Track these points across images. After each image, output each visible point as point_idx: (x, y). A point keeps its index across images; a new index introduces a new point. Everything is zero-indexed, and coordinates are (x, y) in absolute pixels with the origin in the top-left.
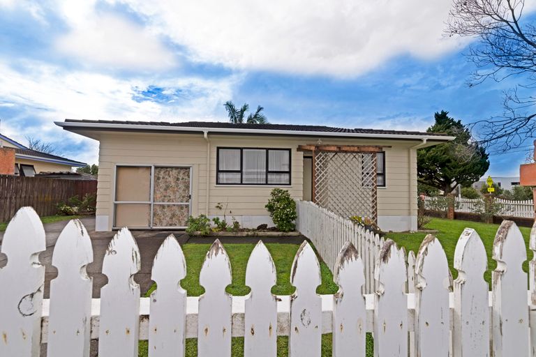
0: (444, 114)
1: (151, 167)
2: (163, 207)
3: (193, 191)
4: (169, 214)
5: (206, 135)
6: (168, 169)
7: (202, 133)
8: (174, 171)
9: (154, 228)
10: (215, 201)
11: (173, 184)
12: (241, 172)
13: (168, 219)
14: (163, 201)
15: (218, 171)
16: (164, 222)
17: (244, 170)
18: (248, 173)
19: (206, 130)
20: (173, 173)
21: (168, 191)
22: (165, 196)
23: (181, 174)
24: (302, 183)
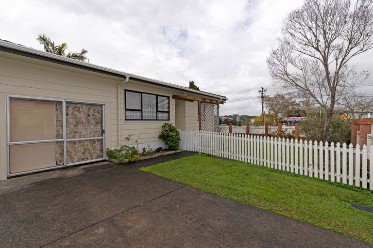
1: (64, 103)
2: (74, 143)
3: (106, 127)
5: (127, 79)
6: (78, 105)
8: (85, 107)
9: (68, 165)
11: (84, 120)
12: (141, 110)
13: (79, 154)
14: (74, 137)
15: (126, 110)
16: (75, 157)
17: (143, 110)
18: (146, 112)
19: (128, 75)
20: (84, 110)
21: (79, 127)
22: (75, 132)
23: (91, 110)
24: (174, 119)
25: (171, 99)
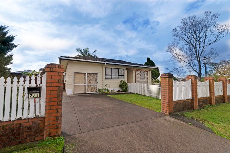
0: (149, 58)
1: (86, 73)
2: (89, 86)
3: (98, 81)
4: (91, 88)
5: (105, 64)
6: (90, 74)
7: (104, 64)
8: (92, 74)
9: (87, 93)
10: (105, 84)
11: (92, 79)
12: (111, 75)
13: (90, 90)
15: (106, 75)
16: (89, 91)
18: (113, 76)
19: (106, 63)
21: (90, 81)
22: (89, 83)
23: (94, 76)
24: (127, 78)
25: (125, 70)
